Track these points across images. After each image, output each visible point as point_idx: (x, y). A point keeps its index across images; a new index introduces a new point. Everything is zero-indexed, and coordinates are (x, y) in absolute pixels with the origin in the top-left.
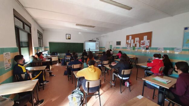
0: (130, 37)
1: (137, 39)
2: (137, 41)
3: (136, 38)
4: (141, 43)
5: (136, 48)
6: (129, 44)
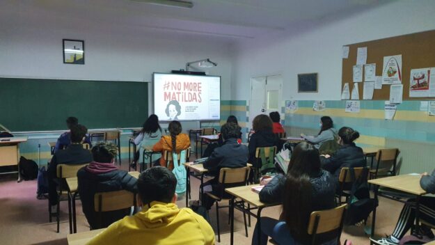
0: (362, 54)
1: (393, 62)
2: (390, 74)
3: (386, 59)
4: (413, 83)
5: (387, 102)
6: (356, 85)
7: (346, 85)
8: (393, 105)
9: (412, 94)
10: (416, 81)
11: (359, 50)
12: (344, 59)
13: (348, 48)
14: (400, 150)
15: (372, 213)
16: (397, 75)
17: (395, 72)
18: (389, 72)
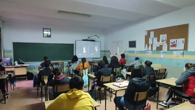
0: (152, 34)
1: (163, 37)
2: (163, 41)
3: (161, 36)
5: (162, 51)
6: (150, 45)
7: (147, 45)
8: (164, 52)
9: (171, 48)
10: (172, 44)
11: (151, 32)
12: (145, 36)
13: (147, 32)
14: (167, 69)
15: (157, 92)
16: (165, 42)
17: (164, 41)
18: (162, 40)
